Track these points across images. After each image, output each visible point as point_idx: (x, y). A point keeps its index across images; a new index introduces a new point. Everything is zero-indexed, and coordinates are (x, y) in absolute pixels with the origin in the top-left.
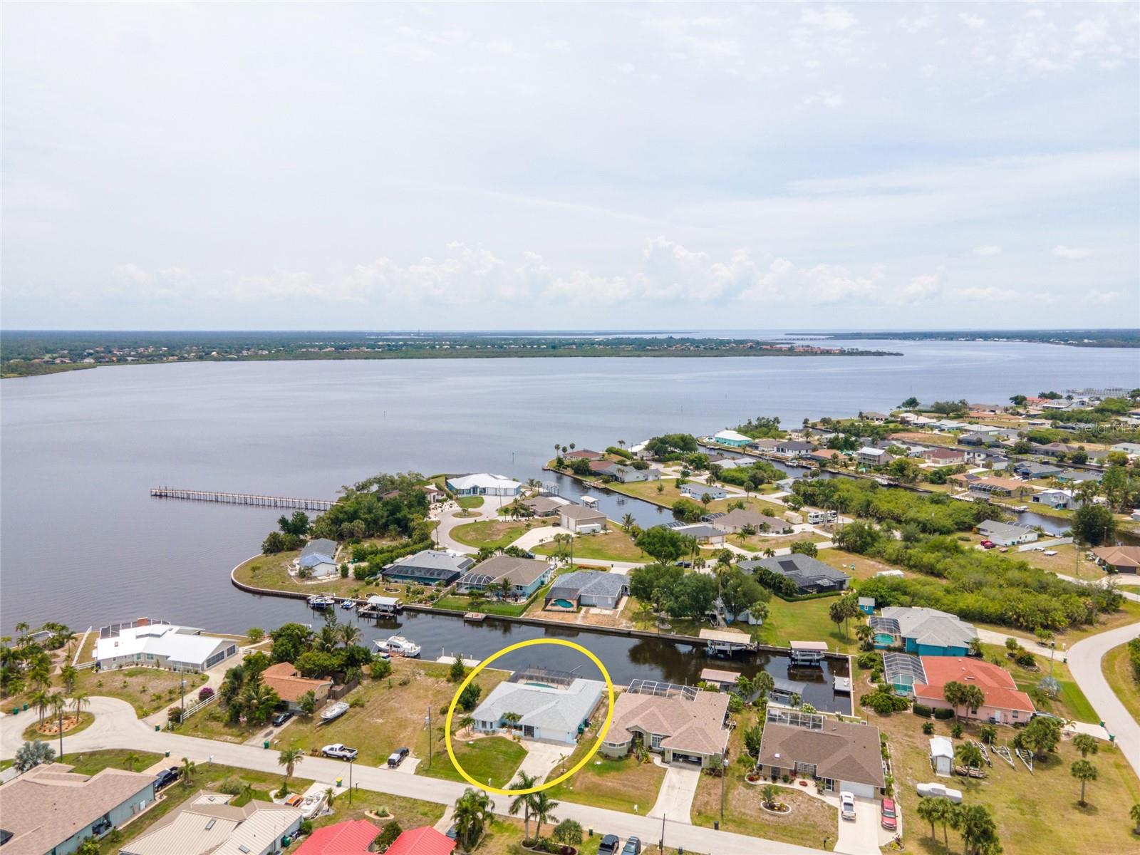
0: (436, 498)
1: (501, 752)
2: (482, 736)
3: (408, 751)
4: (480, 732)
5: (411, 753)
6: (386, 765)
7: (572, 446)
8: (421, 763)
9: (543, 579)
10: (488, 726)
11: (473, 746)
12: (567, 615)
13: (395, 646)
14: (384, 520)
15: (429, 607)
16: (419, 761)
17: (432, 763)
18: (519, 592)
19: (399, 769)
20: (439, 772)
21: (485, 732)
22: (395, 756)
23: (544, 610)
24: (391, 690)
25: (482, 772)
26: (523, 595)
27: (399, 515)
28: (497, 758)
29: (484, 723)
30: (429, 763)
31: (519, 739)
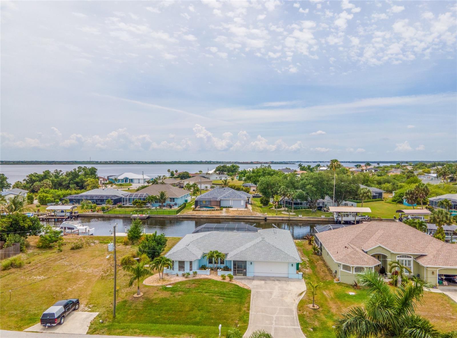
0: (103, 182)
1: (215, 292)
2: (181, 279)
3: (78, 302)
4: (177, 275)
5: (82, 306)
6: (38, 326)
7: (176, 171)
8: (99, 316)
9: (186, 199)
10: (187, 266)
11: (173, 290)
12: (213, 212)
13: (69, 228)
14: (67, 182)
15: (101, 213)
16: (95, 314)
17: (117, 316)
18: (172, 203)
19: (59, 330)
20: (128, 327)
21: (183, 275)
22: (56, 309)
23: (194, 210)
24: (61, 253)
25: (198, 319)
26: (176, 204)
27: (77, 180)
28: (212, 300)
29: (182, 264)
30: (111, 316)
31: (231, 277)
